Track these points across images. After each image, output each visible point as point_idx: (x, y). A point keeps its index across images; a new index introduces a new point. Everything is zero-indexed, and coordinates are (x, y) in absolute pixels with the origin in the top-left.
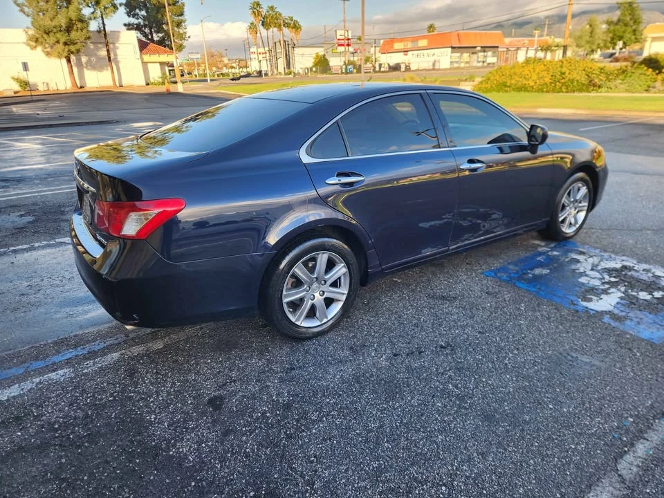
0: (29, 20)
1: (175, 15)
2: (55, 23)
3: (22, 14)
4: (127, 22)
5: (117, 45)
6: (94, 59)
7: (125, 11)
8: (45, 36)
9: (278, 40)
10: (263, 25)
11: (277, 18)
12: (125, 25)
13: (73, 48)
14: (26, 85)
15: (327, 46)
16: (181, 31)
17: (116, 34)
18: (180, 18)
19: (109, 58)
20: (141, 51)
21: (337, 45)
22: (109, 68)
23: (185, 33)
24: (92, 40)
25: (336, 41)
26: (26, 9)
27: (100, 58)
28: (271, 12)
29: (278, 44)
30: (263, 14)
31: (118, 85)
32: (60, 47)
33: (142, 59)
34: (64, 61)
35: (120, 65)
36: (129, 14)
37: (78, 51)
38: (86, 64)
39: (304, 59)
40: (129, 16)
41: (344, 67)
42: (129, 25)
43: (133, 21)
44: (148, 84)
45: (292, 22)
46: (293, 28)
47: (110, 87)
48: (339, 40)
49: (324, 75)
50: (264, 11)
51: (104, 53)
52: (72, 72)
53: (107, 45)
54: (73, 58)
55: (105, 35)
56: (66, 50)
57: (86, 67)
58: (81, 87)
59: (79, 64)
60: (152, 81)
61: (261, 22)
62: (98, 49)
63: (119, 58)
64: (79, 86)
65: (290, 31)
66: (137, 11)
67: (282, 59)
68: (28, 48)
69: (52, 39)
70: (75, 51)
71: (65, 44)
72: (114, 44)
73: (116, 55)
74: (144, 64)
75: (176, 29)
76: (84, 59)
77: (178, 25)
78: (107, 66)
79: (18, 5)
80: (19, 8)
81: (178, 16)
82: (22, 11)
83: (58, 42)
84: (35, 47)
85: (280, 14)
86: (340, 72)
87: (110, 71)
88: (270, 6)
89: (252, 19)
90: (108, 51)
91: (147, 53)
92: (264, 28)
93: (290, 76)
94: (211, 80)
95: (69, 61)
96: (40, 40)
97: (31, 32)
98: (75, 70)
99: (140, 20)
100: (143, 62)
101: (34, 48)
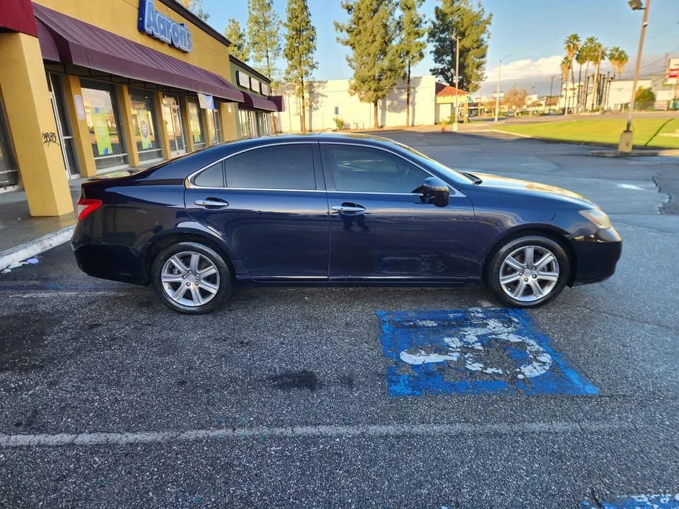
0: (353, 72)
1: (477, 58)
2: (371, 73)
3: (350, 67)
4: (433, 68)
5: (417, 89)
6: (396, 103)
7: (433, 58)
8: (362, 85)
9: (591, 74)
10: (577, 59)
11: (595, 50)
12: (431, 70)
13: (380, 94)
14: (342, 125)
15: (654, 78)
16: (479, 73)
17: (418, 79)
18: (481, 60)
19: (408, 101)
20: (436, 93)
21: (667, 77)
22: (406, 110)
23: (483, 74)
24: (398, 87)
25: (668, 71)
26: (353, 64)
27: (401, 102)
28: (589, 44)
29: (591, 79)
30: (580, 47)
31: (410, 124)
32: (371, 92)
33: (436, 100)
34: (373, 104)
35: (416, 107)
36: (436, 61)
37: (384, 96)
38: (389, 106)
39: (620, 94)
40: (436, 62)
41: (672, 102)
42: (435, 70)
43: (439, 66)
44: (436, 124)
45: (617, 54)
46: (617, 59)
47: (404, 127)
48: (672, 70)
49: (643, 112)
50: (581, 44)
51: (404, 97)
52: (376, 114)
53: (408, 90)
54: (380, 102)
55: (409, 81)
56: (375, 95)
57: (389, 110)
58: (381, 127)
59: (384, 108)
60: (441, 120)
61: (575, 56)
62: (401, 94)
63: (417, 101)
64: (380, 125)
65: (613, 64)
66: (444, 57)
67: (592, 95)
68: (349, 94)
69: (366, 87)
70: (381, 96)
71: (375, 90)
72: (414, 88)
73: (414, 98)
74: (437, 105)
75: (475, 70)
76: (388, 103)
77: (477, 67)
78: (405, 108)
79: (348, 61)
80: (348, 63)
81: (480, 58)
82: (350, 65)
83: (370, 89)
84: (354, 94)
85: (600, 46)
86: (665, 109)
87: (406, 113)
88: (590, 37)
89: (566, 53)
90: (408, 95)
91: (441, 95)
92: (578, 62)
93: (597, 113)
94: (499, 119)
95: (376, 105)
96: (358, 88)
97: (353, 82)
98: (379, 112)
99: (445, 65)
100: (436, 104)
101: (352, 95)
